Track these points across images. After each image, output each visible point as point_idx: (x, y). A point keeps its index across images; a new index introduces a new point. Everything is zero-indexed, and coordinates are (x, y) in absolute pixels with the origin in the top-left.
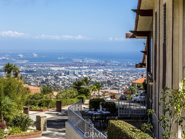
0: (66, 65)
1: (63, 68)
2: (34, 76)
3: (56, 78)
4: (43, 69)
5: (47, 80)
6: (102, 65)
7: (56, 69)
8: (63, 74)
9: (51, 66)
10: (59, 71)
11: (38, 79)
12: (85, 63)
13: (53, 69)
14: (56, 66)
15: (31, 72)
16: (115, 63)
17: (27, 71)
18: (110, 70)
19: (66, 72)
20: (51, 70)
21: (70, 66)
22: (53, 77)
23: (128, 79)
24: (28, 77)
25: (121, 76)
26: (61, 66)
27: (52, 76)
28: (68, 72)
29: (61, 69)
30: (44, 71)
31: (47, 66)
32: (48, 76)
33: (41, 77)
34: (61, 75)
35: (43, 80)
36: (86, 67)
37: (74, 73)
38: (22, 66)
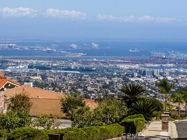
0: (141, 62)
1: (137, 66)
2: (92, 76)
3: (126, 81)
4: (107, 66)
5: (111, 83)
7: (125, 67)
8: (136, 75)
9: (119, 63)
10: (131, 69)
11: (98, 81)
12: (170, 59)
13: (122, 66)
14: (126, 63)
15: (88, 70)
17: (82, 70)
19: (140, 71)
20: (119, 69)
21: (147, 62)
22: (121, 79)
24: (83, 78)
26: (134, 62)
27: (119, 77)
28: (144, 72)
29: (133, 67)
30: (108, 70)
31: (112, 63)
32: (114, 76)
33: (103, 79)
34: (133, 76)
35: (105, 83)
36: (172, 65)
37: (153, 73)
38: (76, 61)
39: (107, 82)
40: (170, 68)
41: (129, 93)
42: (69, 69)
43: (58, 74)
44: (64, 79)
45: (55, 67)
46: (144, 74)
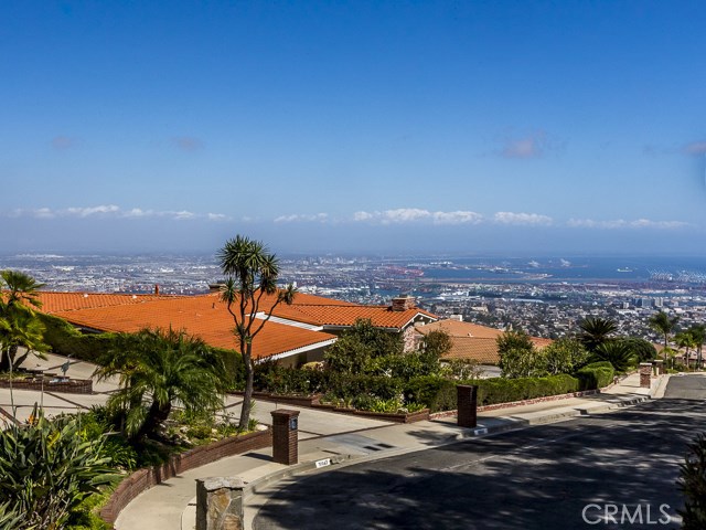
0: (635, 286)
1: (628, 293)
2: (560, 307)
3: (612, 314)
4: (583, 293)
5: (590, 317)
7: (611, 294)
8: (628, 305)
9: (600, 288)
10: (619, 297)
11: (570, 315)
13: (605, 293)
14: (616, 288)
15: (555, 298)
17: (546, 297)
19: (633, 301)
20: (601, 297)
21: (644, 287)
22: (605, 312)
24: (548, 309)
26: (624, 287)
27: (601, 308)
28: (640, 301)
29: (623, 293)
30: (584, 298)
31: (590, 288)
32: (594, 307)
33: (576, 311)
34: (622, 308)
35: (580, 317)
36: (683, 291)
37: (653, 303)
38: (537, 286)
39: (584, 315)
42: (528, 297)
43: (511, 303)
44: (520, 311)
45: (508, 293)
46: (639, 304)
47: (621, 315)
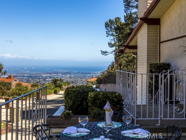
0: (50, 73)
1: (48, 75)
2: (32, 79)
3: (45, 80)
4: (38, 75)
5: (40, 81)
6: (69, 73)
7: (44, 75)
8: (48, 78)
9: (42, 74)
10: (46, 76)
11: (35, 81)
12: (60, 72)
13: (43, 75)
14: (45, 74)
16: (76, 72)
18: (73, 76)
19: (50, 77)
20: (42, 76)
21: (52, 74)
22: (43, 80)
23: (82, 80)
24: (29, 80)
25: (78, 79)
26: (47, 73)
27: (42, 79)
28: (51, 77)
29: (47, 75)
30: (38, 76)
31: (40, 74)
32: (41, 79)
33: (36, 80)
34: (47, 79)
35: (37, 81)
36: (60, 74)
37: (54, 77)
38: (26, 74)
39: (38, 80)
40: (60, 75)
41: (54, 81)
42: (24, 77)
43: (20, 78)
44: (22, 80)
45: (19, 76)
46: (51, 78)
47: (47, 80)
